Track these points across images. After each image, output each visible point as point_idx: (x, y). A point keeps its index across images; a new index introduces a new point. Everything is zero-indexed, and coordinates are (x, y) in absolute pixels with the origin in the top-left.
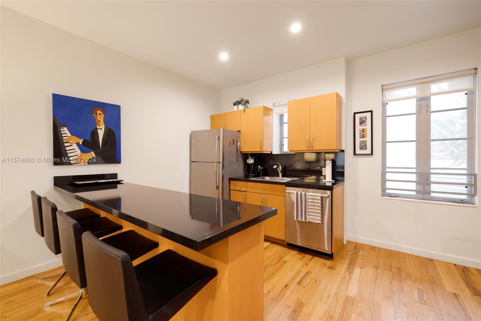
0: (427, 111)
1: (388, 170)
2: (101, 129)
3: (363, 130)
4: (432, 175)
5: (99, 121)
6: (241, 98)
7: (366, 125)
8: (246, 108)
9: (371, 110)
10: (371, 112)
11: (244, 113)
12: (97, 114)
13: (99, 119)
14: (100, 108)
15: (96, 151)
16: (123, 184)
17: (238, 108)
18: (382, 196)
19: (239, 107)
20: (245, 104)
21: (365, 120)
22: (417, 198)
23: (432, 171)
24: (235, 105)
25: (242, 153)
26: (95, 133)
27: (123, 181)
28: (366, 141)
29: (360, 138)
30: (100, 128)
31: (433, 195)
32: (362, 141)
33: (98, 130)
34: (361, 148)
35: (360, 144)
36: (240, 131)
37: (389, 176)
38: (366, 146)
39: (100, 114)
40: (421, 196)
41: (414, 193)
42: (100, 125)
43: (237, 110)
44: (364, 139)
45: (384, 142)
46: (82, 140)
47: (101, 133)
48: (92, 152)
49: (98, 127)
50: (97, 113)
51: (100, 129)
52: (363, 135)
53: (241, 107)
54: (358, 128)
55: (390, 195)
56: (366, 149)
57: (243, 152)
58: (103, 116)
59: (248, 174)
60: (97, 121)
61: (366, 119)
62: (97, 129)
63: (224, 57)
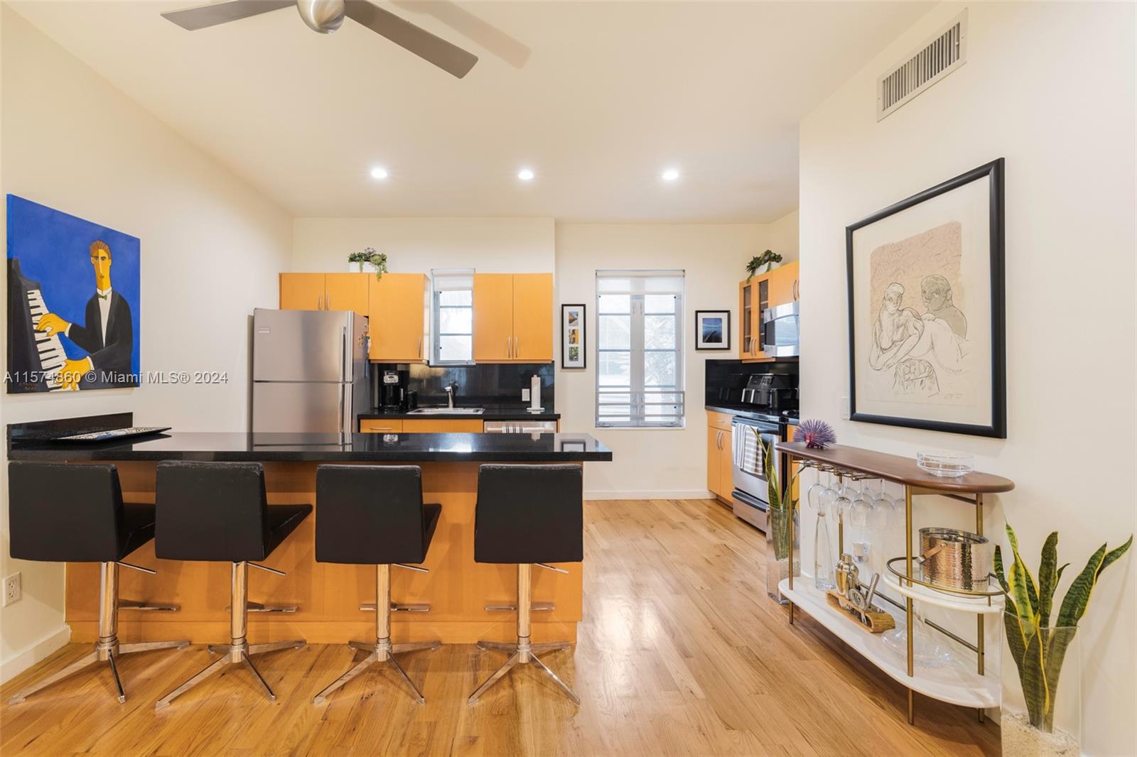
0: (641, 313)
1: (601, 390)
2: (105, 297)
3: (574, 331)
4: (646, 395)
5: (102, 277)
6: (368, 249)
7: (577, 324)
8: (383, 272)
9: (583, 303)
10: (584, 306)
11: (379, 281)
12: (97, 257)
13: (101, 272)
14: (104, 242)
15: (94, 354)
16: (170, 436)
17: (361, 268)
18: (596, 427)
19: (363, 266)
20: (379, 264)
21: (576, 317)
22: (632, 425)
23: (646, 389)
24: (352, 259)
25: (372, 362)
26: (93, 308)
27: (171, 428)
28: (577, 348)
29: (570, 343)
30: (104, 295)
31: (647, 419)
32: (572, 348)
33: (100, 299)
34: (571, 358)
35: (570, 352)
36: (367, 317)
37: (602, 399)
38: (577, 355)
39: (103, 258)
40: (635, 422)
41: (628, 419)
42: (104, 286)
43: (359, 271)
44: (574, 345)
45: (598, 351)
46: (70, 325)
47: (105, 306)
48: (88, 357)
49: (99, 291)
50: (98, 254)
51: (103, 297)
52: (574, 339)
53: (369, 268)
54: (568, 327)
55: (603, 425)
56: (577, 359)
57: (373, 360)
58: (108, 262)
59: (382, 405)
60: (98, 277)
61: (577, 315)
62: (97, 296)
63: (379, 173)
